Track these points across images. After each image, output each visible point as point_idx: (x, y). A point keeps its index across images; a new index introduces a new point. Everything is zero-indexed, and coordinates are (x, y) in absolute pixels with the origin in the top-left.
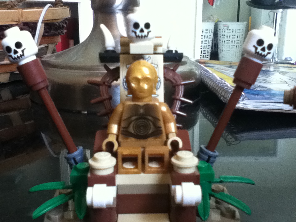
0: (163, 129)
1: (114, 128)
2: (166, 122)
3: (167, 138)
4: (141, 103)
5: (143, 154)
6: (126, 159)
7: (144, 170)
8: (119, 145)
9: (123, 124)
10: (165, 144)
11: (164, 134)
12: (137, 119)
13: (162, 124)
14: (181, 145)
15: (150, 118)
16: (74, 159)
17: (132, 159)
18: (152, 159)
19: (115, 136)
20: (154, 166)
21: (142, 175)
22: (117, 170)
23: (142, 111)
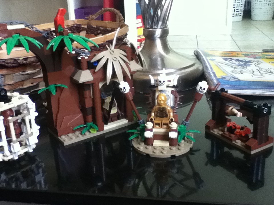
0: (168, 115)
1: (153, 114)
2: (169, 113)
3: (170, 118)
4: (161, 107)
5: (161, 122)
6: (156, 124)
7: (161, 127)
8: (155, 120)
9: (156, 113)
10: (169, 120)
11: (169, 116)
12: (160, 112)
13: (168, 114)
14: (174, 120)
15: (164, 111)
16: (140, 122)
17: (158, 124)
18: (164, 124)
19: (153, 117)
20: (165, 126)
21: (161, 129)
22: (153, 127)
23: (161, 109)
